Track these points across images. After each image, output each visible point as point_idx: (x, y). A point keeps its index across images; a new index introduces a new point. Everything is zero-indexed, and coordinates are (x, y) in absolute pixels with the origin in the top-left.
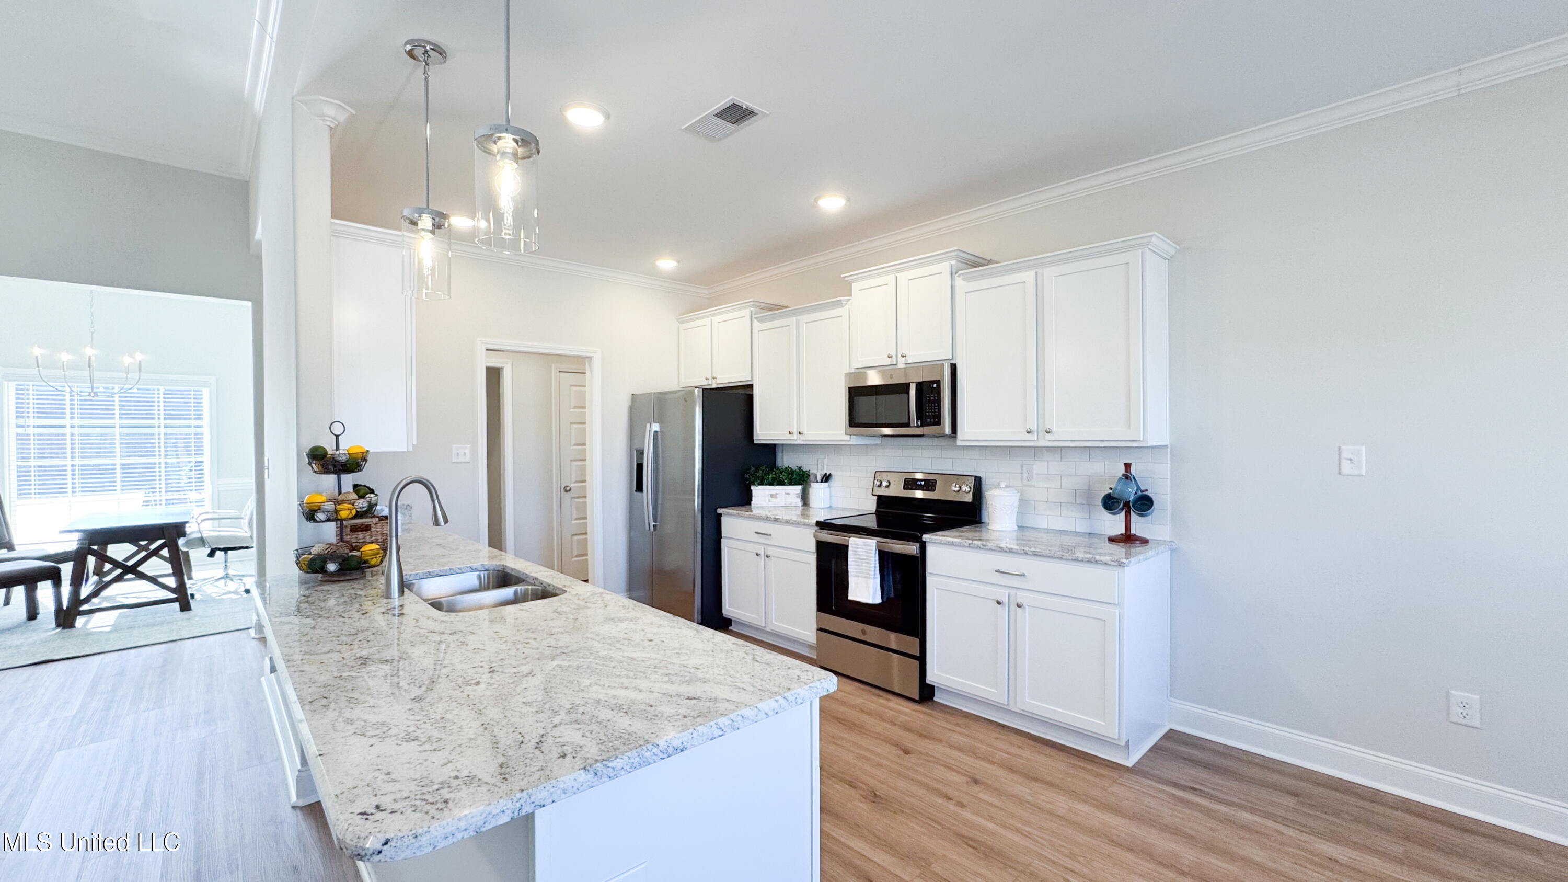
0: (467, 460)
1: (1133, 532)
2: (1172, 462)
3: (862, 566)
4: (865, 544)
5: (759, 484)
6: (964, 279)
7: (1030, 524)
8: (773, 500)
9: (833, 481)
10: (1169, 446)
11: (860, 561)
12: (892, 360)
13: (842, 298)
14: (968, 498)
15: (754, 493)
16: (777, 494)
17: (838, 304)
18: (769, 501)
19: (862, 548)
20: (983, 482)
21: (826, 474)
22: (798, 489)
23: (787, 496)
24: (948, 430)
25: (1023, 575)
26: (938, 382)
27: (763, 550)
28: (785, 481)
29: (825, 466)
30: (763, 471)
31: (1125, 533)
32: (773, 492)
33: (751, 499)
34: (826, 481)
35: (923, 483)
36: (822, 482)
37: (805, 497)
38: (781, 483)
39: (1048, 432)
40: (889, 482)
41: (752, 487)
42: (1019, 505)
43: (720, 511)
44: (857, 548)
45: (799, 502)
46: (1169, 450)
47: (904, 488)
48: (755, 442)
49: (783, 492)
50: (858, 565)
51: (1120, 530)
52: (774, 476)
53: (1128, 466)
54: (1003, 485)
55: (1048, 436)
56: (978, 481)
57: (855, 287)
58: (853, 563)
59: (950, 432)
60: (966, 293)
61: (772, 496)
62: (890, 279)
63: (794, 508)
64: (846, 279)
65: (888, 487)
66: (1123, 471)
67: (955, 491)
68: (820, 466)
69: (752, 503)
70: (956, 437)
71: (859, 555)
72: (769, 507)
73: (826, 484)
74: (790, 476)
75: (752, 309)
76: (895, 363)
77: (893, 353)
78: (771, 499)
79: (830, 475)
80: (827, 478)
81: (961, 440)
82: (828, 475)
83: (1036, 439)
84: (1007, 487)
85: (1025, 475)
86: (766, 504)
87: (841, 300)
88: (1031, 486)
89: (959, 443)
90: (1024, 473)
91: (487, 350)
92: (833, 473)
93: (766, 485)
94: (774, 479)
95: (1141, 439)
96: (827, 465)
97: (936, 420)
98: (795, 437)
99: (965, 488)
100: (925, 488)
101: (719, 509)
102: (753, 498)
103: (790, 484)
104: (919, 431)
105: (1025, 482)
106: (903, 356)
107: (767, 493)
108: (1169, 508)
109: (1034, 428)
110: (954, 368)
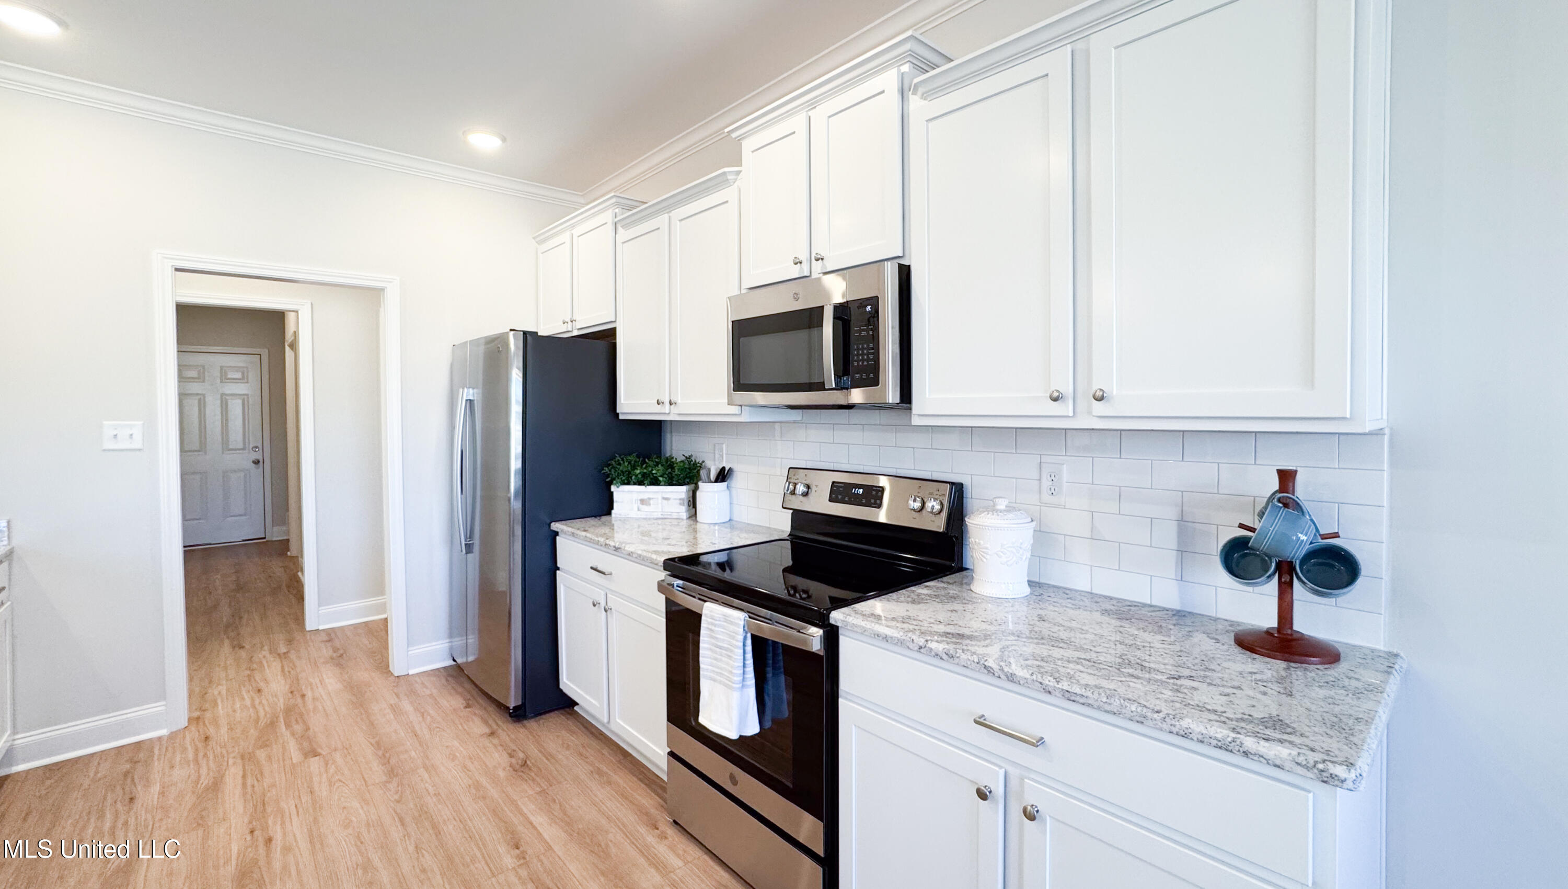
0: (137, 444)
1: (1297, 626)
2: (1393, 465)
3: (721, 661)
4: (726, 618)
5: (623, 483)
6: (924, 97)
7: (1055, 580)
8: (644, 508)
9: (737, 481)
10: (1387, 431)
11: (718, 650)
12: (801, 269)
13: (726, 169)
14: (938, 525)
15: (616, 497)
16: (650, 499)
17: (722, 182)
18: (639, 510)
19: (724, 627)
20: (969, 493)
21: (724, 468)
22: (681, 491)
23: (665, 502)
24: (892, 395)
25: (1039, 742)
26: (874, 301)
27: (603, 597)
28: (661, 479)
29: (724, 456)
30: (630, 463)
31: (1279, 629)
32: (645, 496)
33: (611, 507)
34: (723, 480)
35: (861, 491)
36: (716, 481)
37: (693, 503)
38: (655, 482)
39: (1100, 399)
40: (808, 487)
41: (613, 488)
42: (1033, 546)
43: (555, 526)
44: (715, 625)
45: (682, 511)
46: (1386, 438)
47: (830, 500)
48: (621, 417)
49: (659, 496)
50: (716, 659)
51: (1268, 619)
52: (645, 471)
53: (1286, 477)
54: (1002, 504)
55: (1098, 408)
56: (958, 490)
57: (747, 146)
58: (708, 653)
59: (897, 400)
60: (928, 121)
61: (642, 501)
62: (798, 122)
63: (675, 522)
64: (734, 135)
65: (806, 494)
66: (1274, 484)
67: (914, 510)
68: (717, 456)
69: (613, 512)
70: (910, 409)
71: (717, 638)
72: (637, 519)
73: (724, 484)
74: (670, 470)
75: (617, 210)
76: (806, 273)
77: (804, 257)
78: (641, 506)
79: (730, 469)
80: (723, 476)
81: (919, 415)
82: (727, 469)
83: (1071, 414)
84: (1010, 509)
85: (1046, 483)
86: (634, 514)
87: (724, 173)
88: (1057, 506)
89: (916, 421)
90: (1044, 480)
91: (177, 270)
92: (735, 467)
93: (635, 484)
94: (644, 475)
95: (1348, 416)
96: (726, 454)
97: (872, 375)
98: (666, 408)
99: (933, 504)
100: (864, 501)
101: (552, 524)
102: (615, 505)
103: (670, 483)
104: (838, 397)
105: (1046, 497)
106: (817, 260)
107: (636, 497)
108: (1386, 575)
109: (1067, 389)
110: (905, 274)
